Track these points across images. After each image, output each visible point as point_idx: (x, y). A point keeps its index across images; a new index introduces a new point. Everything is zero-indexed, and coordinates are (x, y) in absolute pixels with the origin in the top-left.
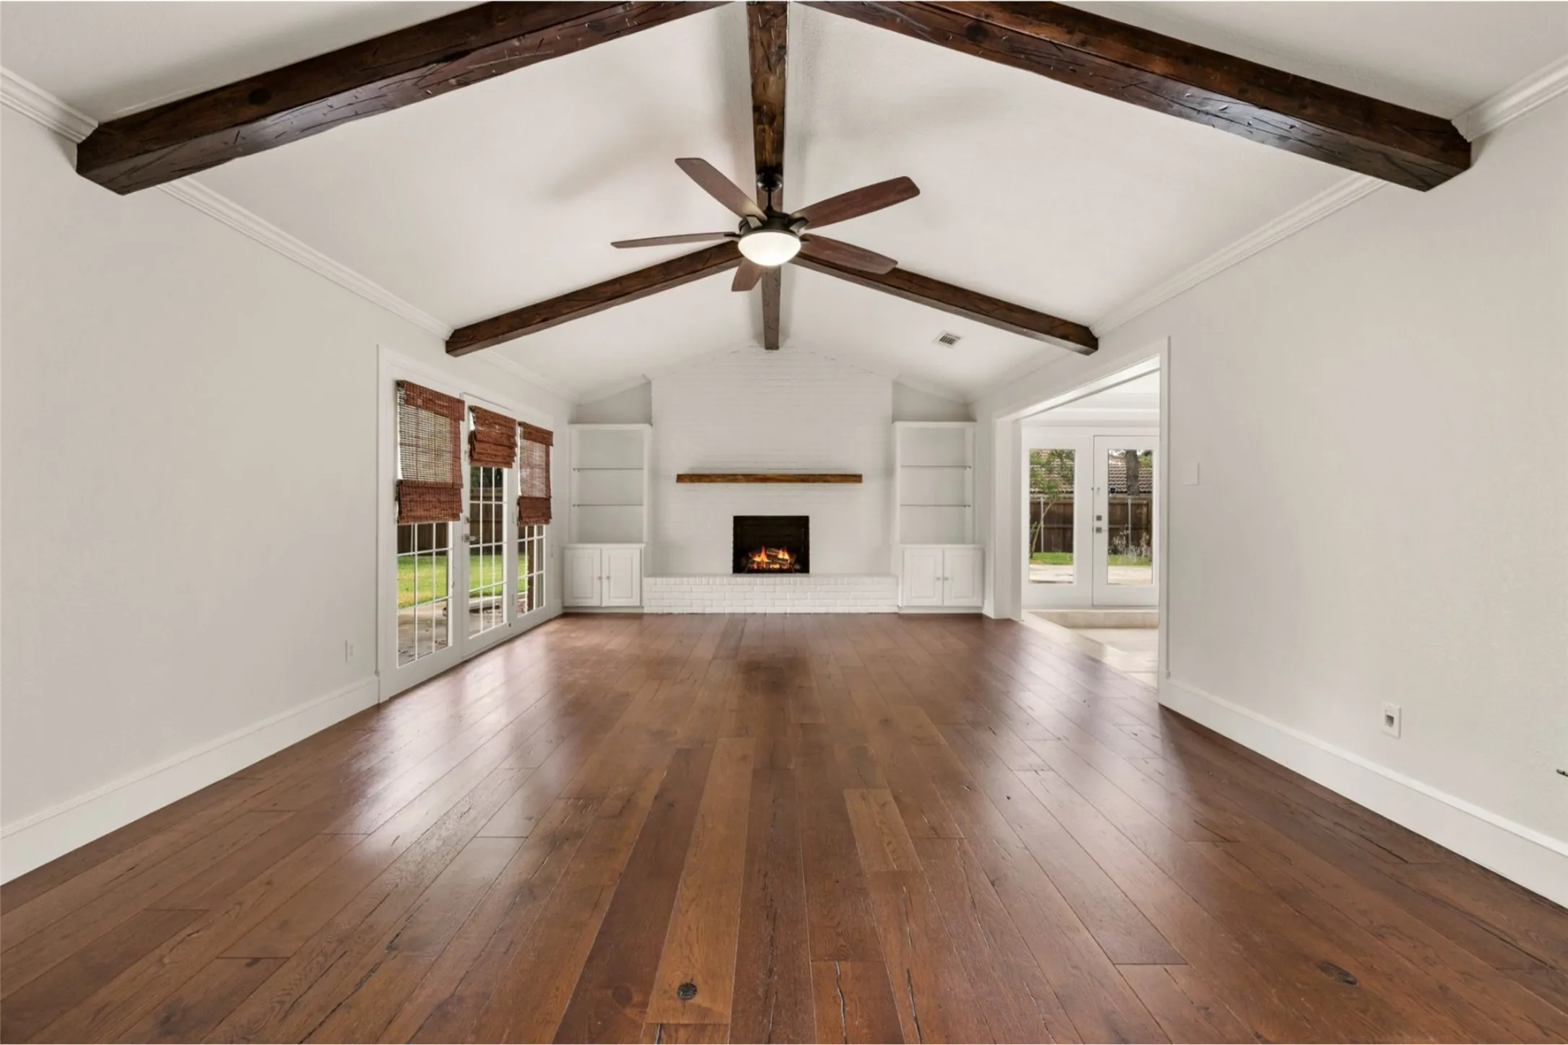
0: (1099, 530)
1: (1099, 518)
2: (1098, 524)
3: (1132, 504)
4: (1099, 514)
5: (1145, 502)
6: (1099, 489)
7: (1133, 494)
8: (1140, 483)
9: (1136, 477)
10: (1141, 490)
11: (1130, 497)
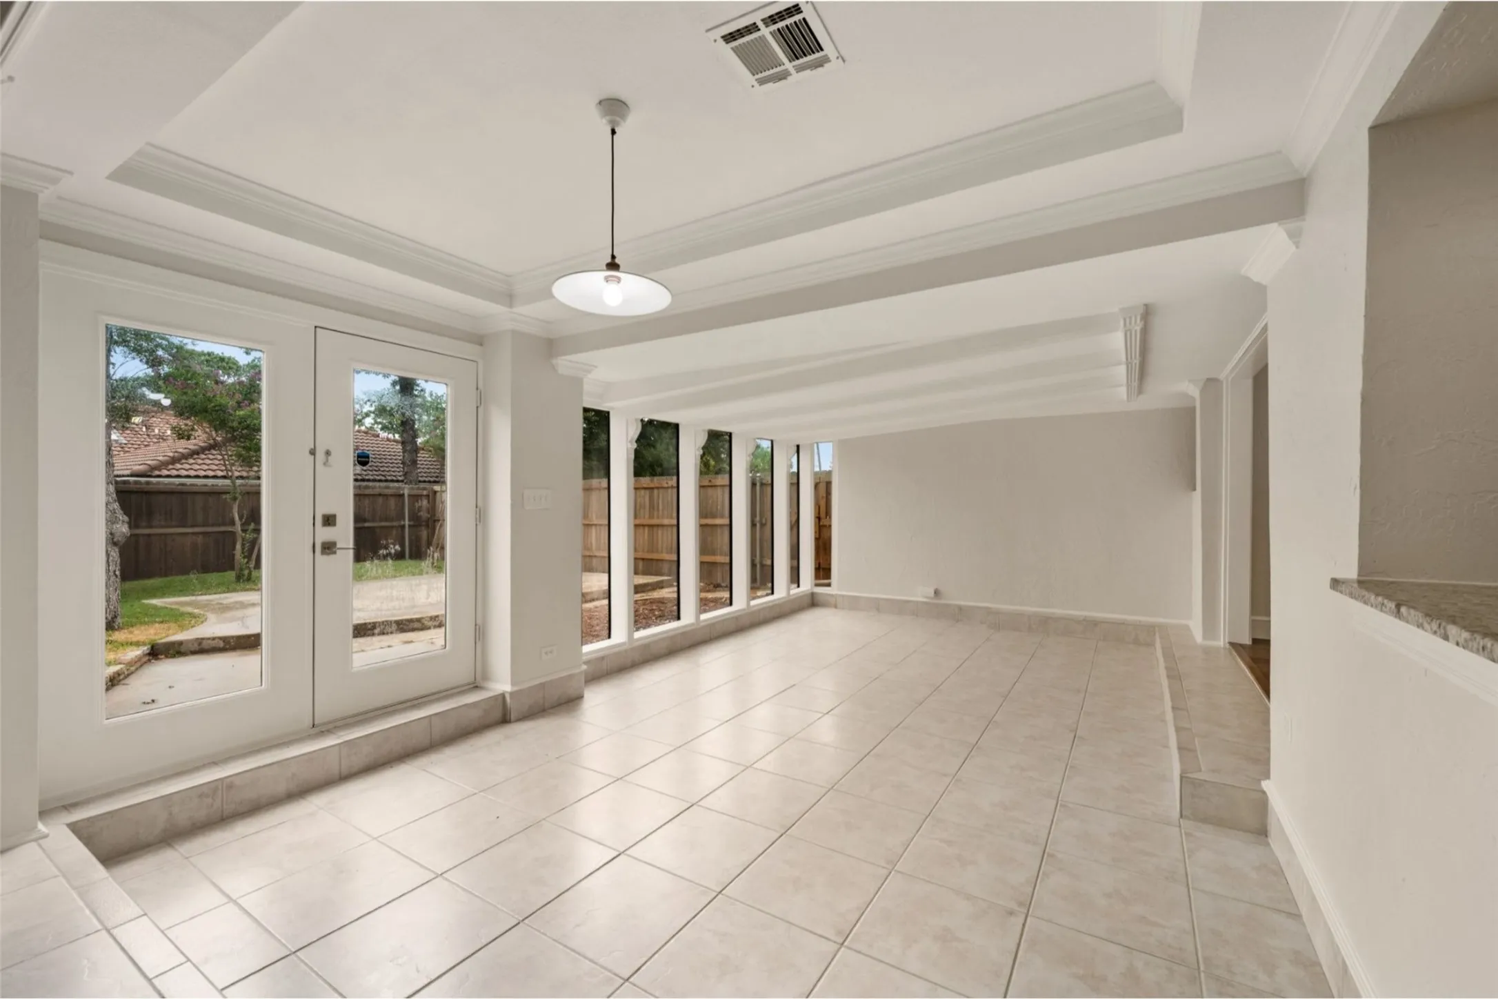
0: (329, 548)
1: (329, 520)
2: (325, 534)
3: (409, 495)
4: (329, 511)
5: (425, 493)
6: (328, 453)
7: (411, 482)
8: (419, 471)
9: (414, 462)
10: (420, 479)
11: (407, 486)
